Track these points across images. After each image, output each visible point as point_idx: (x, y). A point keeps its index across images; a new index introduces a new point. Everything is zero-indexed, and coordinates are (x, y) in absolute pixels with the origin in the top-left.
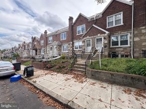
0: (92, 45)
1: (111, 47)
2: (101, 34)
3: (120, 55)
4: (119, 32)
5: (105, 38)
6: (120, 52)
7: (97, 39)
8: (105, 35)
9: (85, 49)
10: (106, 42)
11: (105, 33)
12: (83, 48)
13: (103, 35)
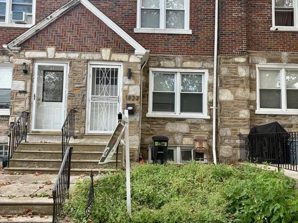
1: (151, 113)
2: (114, 51)
3: (178, 153)
5: (130, 74)
6: (178, 139)
7: (98, 73)
8: (133, 59)
9: (27, 115)
10: (136, 91)
12: (20, 107)
13: (124, 57)
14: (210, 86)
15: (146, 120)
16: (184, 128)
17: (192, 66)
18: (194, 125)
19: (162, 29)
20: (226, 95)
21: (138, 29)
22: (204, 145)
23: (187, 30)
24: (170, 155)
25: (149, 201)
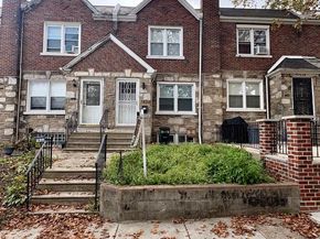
0: (105, 101)
1: (158, 112)
2: (133, 71)
3: (176, 137)
4: (176, 76)
5: (144, 86)
6: (176, 128)
7: (123, 86)
8: (146, 76)
9: (77, 114)
11: (145, 70)
12: (72, 109)
13: (140, 75)
14: (197, 93)
15: (155, 116)
16: (180, 121)
17: (185, 80)
18: (187, 119)
19: (165, 56)
20: (207, 100)
21: (149, 56)
22: (194, 132)
23: (181, 57)
24: (171, 139)
25: (158, 168)
